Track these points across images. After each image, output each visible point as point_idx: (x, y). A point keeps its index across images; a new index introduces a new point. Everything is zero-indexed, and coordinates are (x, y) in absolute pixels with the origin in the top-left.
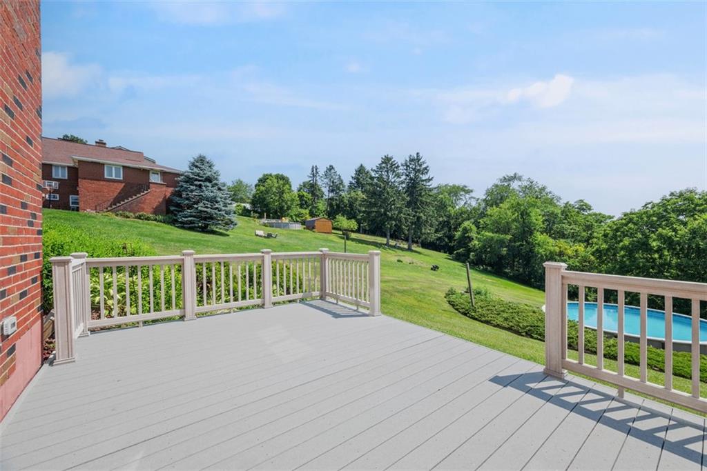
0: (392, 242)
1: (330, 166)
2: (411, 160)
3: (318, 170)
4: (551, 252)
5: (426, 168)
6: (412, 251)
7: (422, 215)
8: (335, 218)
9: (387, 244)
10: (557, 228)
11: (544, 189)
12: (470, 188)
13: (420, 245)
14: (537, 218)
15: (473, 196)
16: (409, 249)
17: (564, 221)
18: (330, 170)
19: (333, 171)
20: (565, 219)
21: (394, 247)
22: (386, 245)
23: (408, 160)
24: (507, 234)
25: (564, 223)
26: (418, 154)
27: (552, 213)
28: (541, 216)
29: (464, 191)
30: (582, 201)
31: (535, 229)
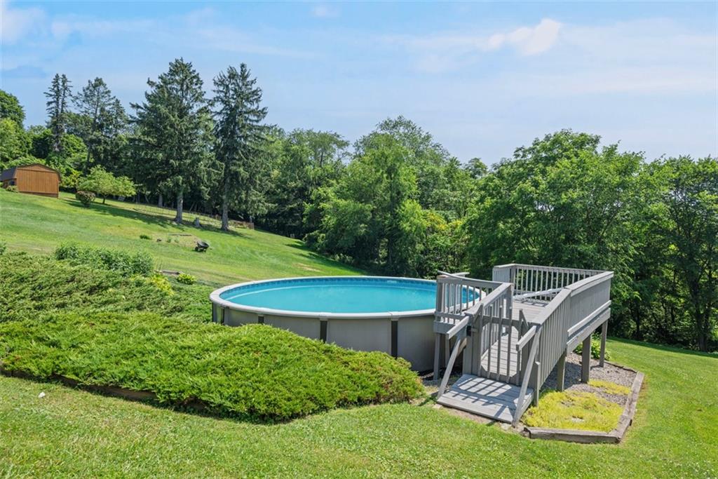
0: (186, 216)
1: (97, 80)
2: (232, 76)
3: (68, 84)
4: (418, 228)
5: (255, 93)
6: (228, 232)
7: (241, 169)
8: (89, 173)
9: (178, 220)
10: (437, 194)
11: (428, 138)
12: (345, 139)
13: (252, 224)
14: (408, 177)
15: (349, 151)
16: (224, 230)
17: (447, 185)
18: (95, 86)
19: (101, 89)
20: (450, 182)
21: (193, 224)
22: (175, 220)
23: (227, 75)
24: (366, 202)
25: (446, 188)
26: (243, 66)
27: (432, 173)
28: (415, 177)
29: (336, 142)
30: (477, 160)
31: (405, 195)
